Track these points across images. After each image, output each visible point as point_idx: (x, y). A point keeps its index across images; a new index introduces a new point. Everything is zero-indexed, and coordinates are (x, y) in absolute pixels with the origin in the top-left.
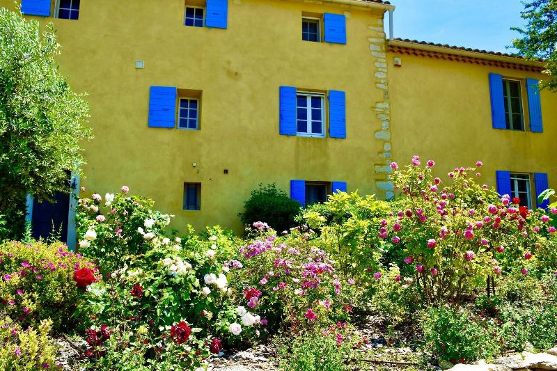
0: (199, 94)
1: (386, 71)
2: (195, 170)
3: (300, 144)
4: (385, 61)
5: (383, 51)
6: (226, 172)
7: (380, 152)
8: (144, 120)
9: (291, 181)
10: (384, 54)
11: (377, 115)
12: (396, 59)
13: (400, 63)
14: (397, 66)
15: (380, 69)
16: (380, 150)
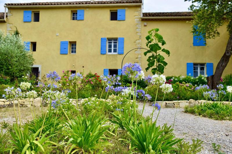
0: (75, 42)
1: (141, 28)
2: (74, 67)
3: (108, 57)
4: (140, 24)
5: (140, 21)
6: (83, 67)
7: (137, 58)
8: (59, 52)
9: (104, 69)
10: (140, 22)
11: (136, 45)
12: (145, 23)
13: (146, 25)
14: (145, 26)
15: (138, 28)
16: (136, 57)
